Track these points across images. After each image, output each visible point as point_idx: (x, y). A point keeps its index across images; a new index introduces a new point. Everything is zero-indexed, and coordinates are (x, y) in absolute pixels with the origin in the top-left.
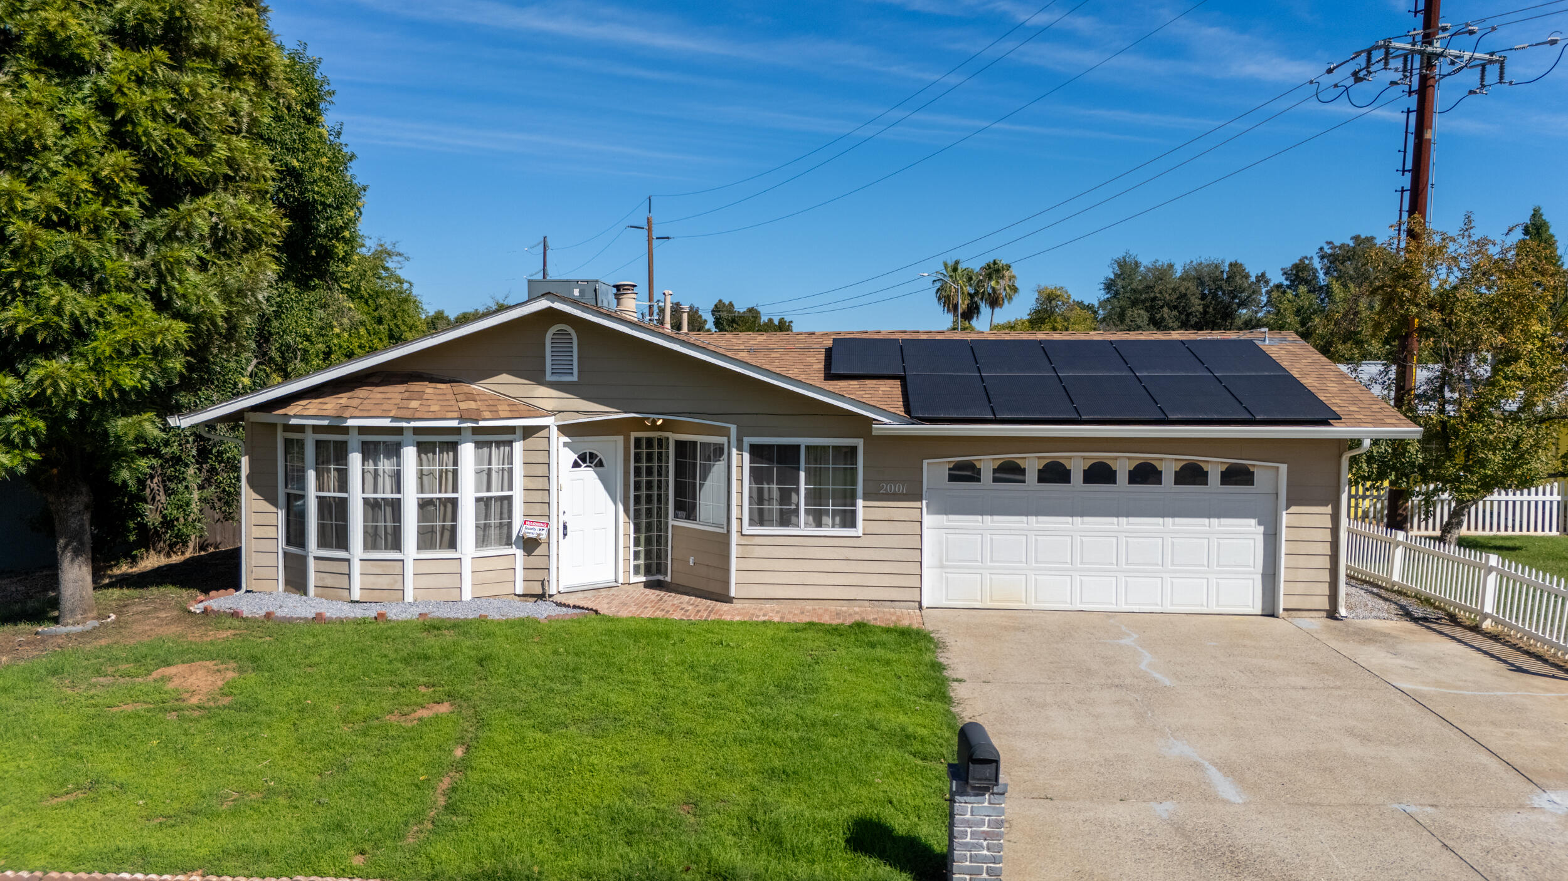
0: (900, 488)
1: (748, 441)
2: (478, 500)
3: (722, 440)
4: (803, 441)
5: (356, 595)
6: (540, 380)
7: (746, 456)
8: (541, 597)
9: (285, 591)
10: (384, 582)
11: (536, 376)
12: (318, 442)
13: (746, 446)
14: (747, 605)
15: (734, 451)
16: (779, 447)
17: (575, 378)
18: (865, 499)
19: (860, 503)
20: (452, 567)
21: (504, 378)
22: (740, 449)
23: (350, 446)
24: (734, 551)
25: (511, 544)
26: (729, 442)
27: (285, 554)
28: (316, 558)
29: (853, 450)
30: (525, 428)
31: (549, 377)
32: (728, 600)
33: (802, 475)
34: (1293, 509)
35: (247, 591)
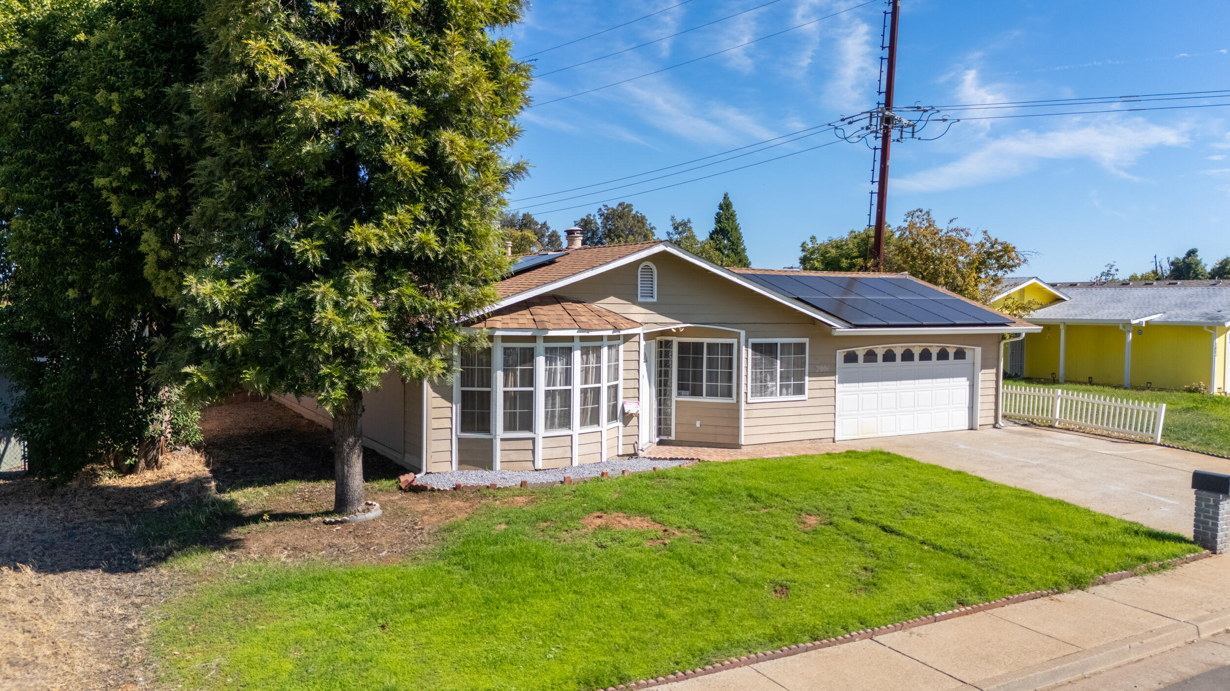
0: (825, 368)
1: (751, 341)
2: (609, 387)
3: (734, 341)
4: (779, 341)
5: (539, 464)
6: (634, 302)
7: (750, 351)
8: (635, 455)
9: (459, 469)
10: (558, 453)
11: (632, 298)
12: (505, 349)
13: (750, 345)
14: (750, 449)
15: (744, 348)
16: (766, 344)
17: (655, 300)
18: (809, 376)
19: (807, 378)
20: (596, 437)
21: (612, 299)
22: (747, 346)
23: (537, 351)
24: (743, 414)
25: (616, 419)
26: (739, 343)
27: (460, 440)
28: (502, 440)
29: (803, 345)
30: (625, 336)
31: (640, 299)
32: (738, 446)
33: (779, 362)
34: (983, 371)
35: (427, 473)
